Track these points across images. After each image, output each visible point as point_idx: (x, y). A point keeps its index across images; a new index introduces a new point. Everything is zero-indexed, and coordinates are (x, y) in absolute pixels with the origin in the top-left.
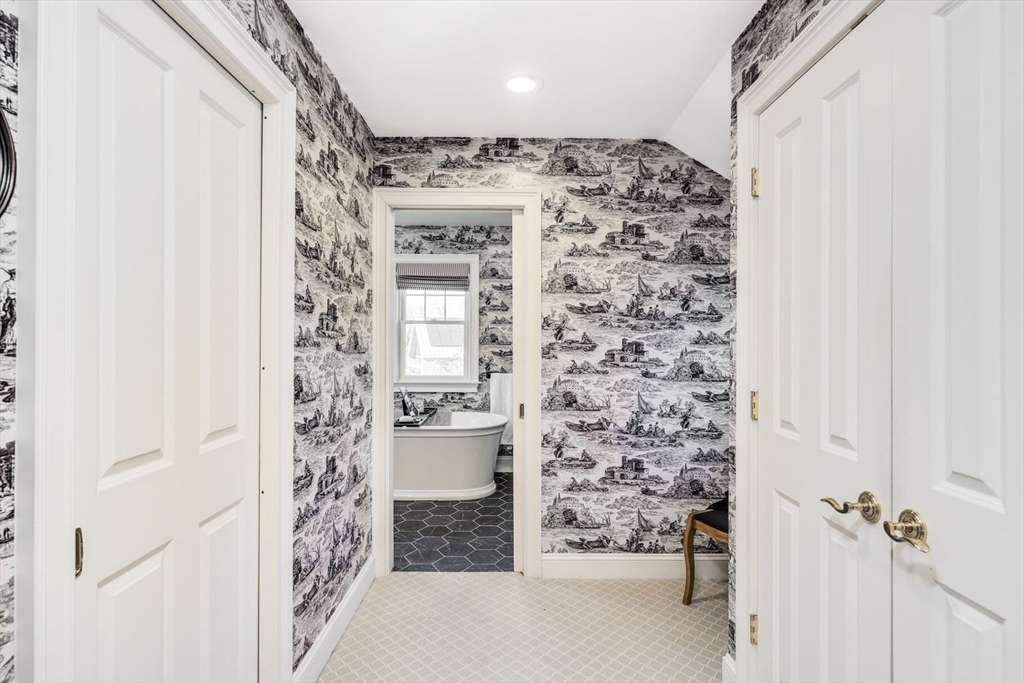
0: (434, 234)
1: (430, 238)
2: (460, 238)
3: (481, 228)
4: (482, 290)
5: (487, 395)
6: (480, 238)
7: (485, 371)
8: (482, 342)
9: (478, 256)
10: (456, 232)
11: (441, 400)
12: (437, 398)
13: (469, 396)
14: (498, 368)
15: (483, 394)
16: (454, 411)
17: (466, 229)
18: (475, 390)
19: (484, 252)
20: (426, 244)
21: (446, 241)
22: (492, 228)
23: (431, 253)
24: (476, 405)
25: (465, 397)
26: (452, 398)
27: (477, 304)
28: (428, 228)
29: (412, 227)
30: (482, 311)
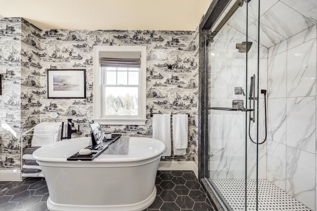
0: (121, 35)
1: (119, 37)
2: (136, 37)
3: (148, 31)
4: (148, 67)
5: (151, 126)
6: (147, 37)
7: (149, 113)
8: (148, 96)
9: (146, 47)
10: (134, 34)
11: (125, 129)
12: (122, 128)
13: (141, 127)
14: (157, 111)
15: (148, 126)
16: (131, 136)
17: (139, 32)
18: (144, 124)
19: (149, 45)
20: (116, 41)
21: (128, 39)
22: (154, 31)
23: (119, 45)
24: (144, 132)
25: (138, 128)
26: (131, 128)
27: (145, 75)
28: (117, 31)
29: (108, 31)
30: (148, 79)
